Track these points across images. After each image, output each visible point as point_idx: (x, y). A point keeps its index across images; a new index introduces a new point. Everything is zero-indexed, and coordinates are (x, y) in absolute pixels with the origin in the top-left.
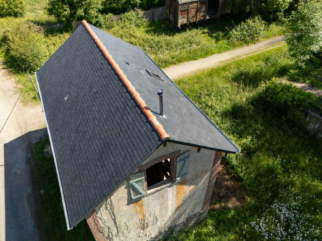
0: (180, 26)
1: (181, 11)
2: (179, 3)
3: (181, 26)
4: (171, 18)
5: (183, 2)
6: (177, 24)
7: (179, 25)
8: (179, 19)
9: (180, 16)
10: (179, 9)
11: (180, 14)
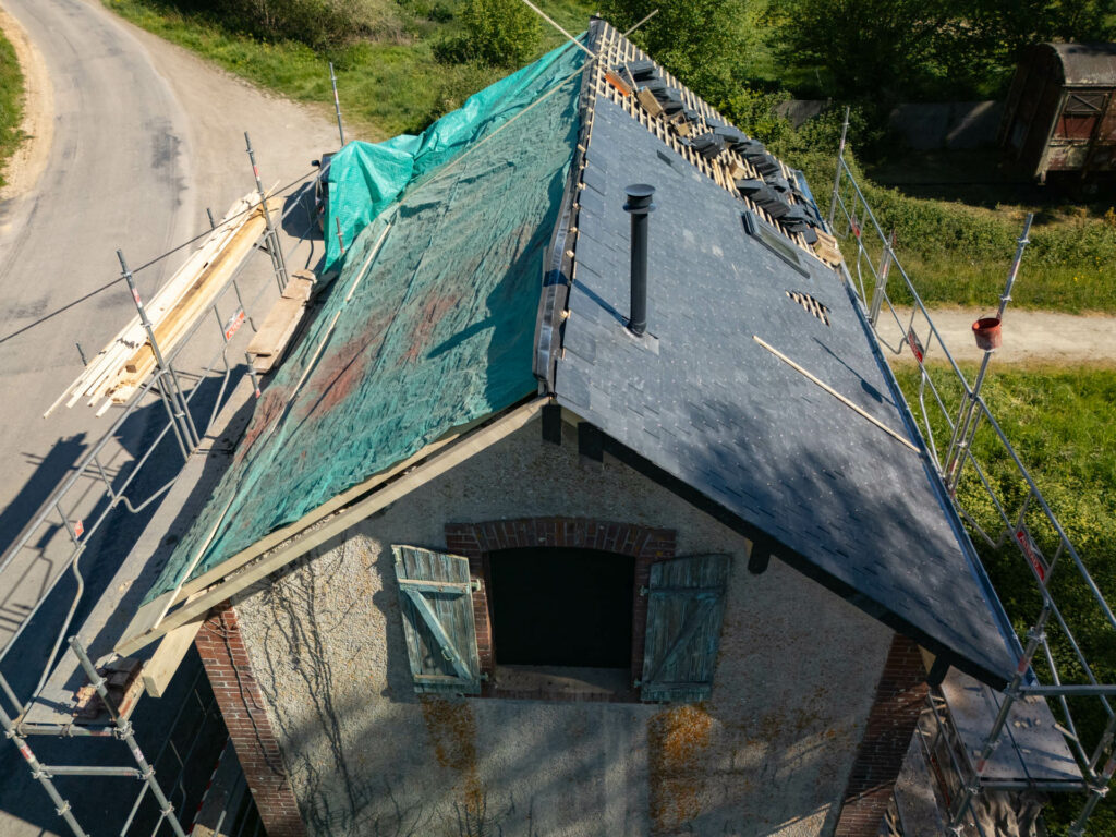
0: (1044, 173)
1: (1067, 116)
2: (1064, 82)
3: (1049, 173)
4: (1018, 141)
5: (1085, 81)
6: (1036, 166)
7: (1043, 170)
8: (1046, 147)
9: (1056, 136)
10: (1059, 107)
11: (1060, 125)
